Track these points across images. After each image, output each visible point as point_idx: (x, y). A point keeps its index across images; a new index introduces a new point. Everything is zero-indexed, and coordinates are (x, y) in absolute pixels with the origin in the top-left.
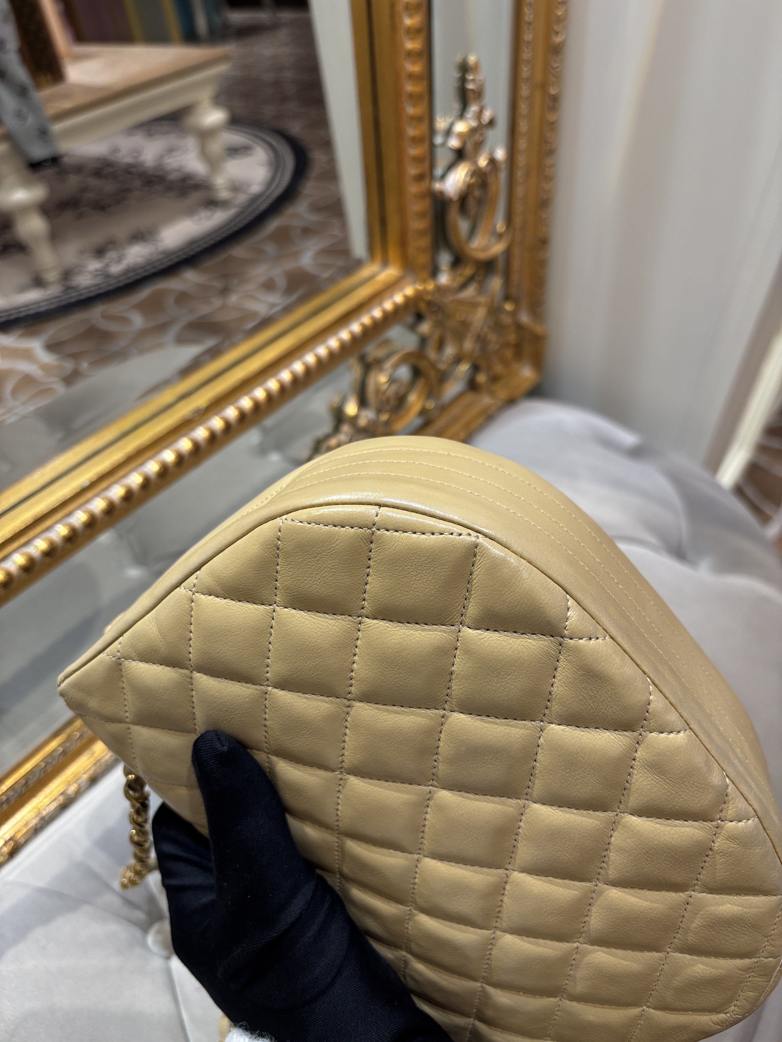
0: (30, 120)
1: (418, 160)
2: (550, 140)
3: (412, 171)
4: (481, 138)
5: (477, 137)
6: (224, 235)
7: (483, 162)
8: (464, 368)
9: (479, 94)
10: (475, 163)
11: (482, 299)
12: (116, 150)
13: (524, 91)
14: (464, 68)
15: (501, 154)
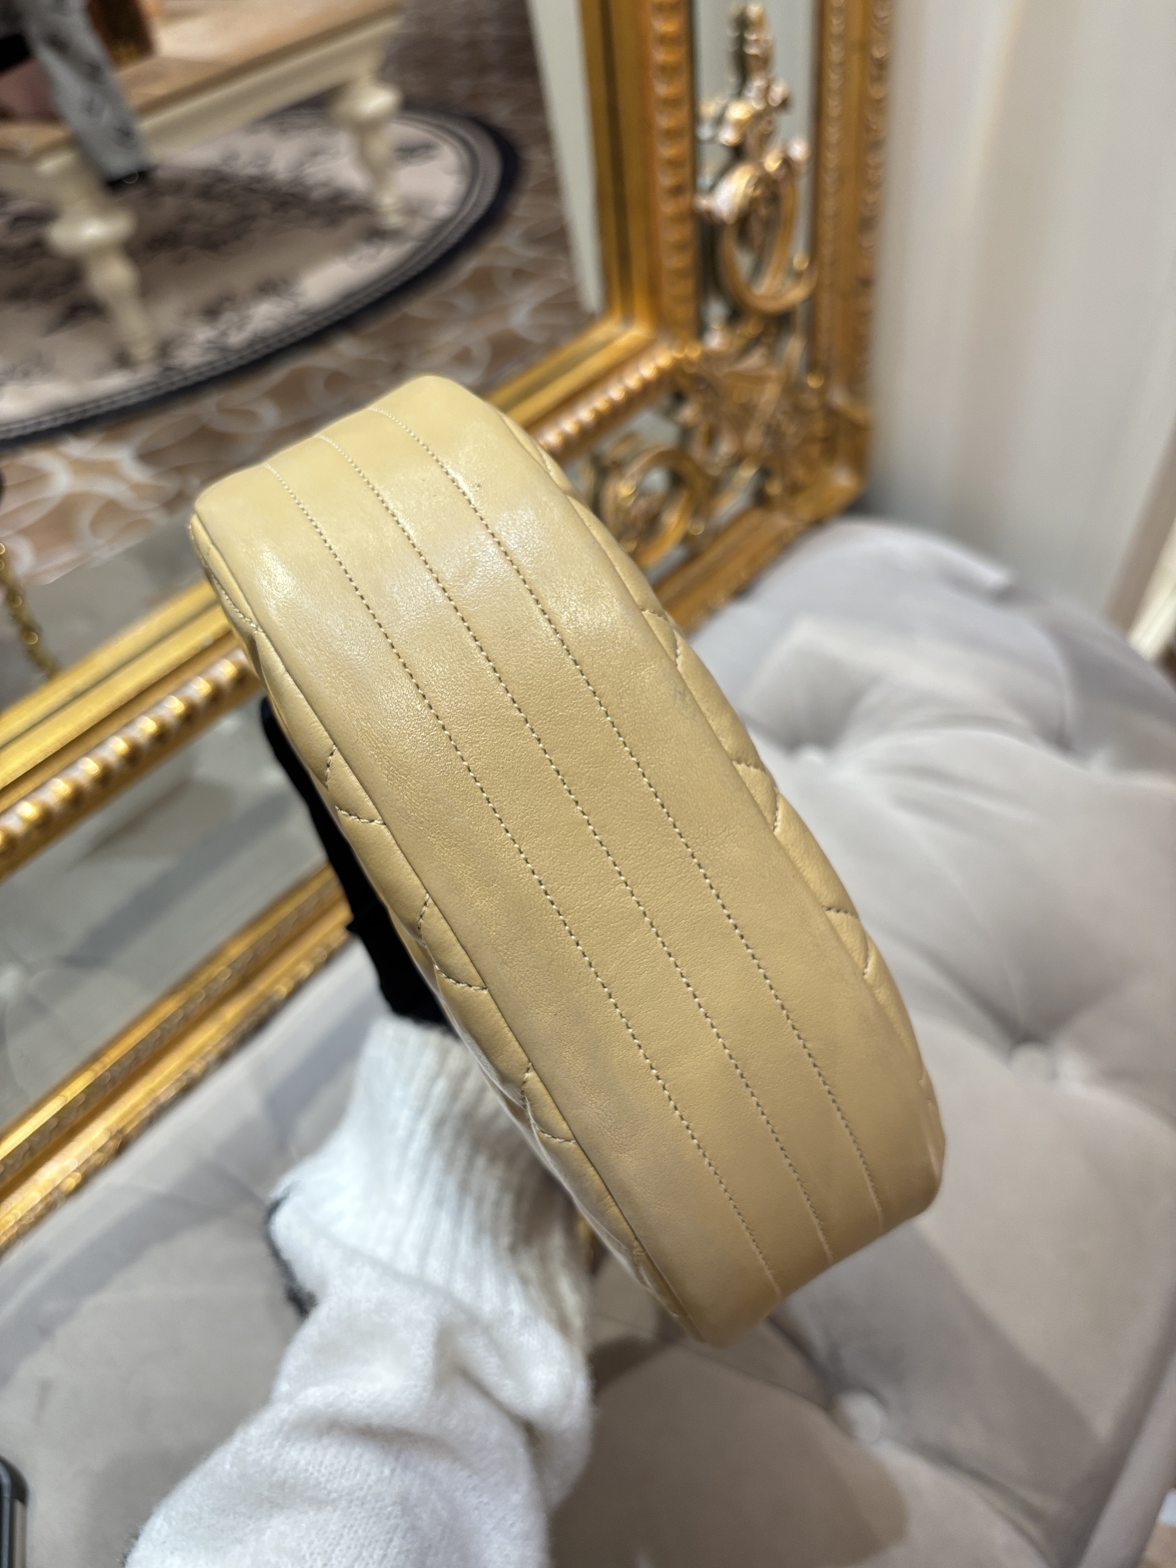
0: (107, 116)
1: (674, 164)
2: (874, 128)
3: (666, 180)
4: (770, 129)
5: (763, 126)
6: (396, 284)
7: (772, 163)
8: (747, 474)
9: (765, 61)
10: (761, 166)
11: (773, 372)
12: (232, 157)
13: (835, 53)
14: (743, 24)
15: (801, 150)
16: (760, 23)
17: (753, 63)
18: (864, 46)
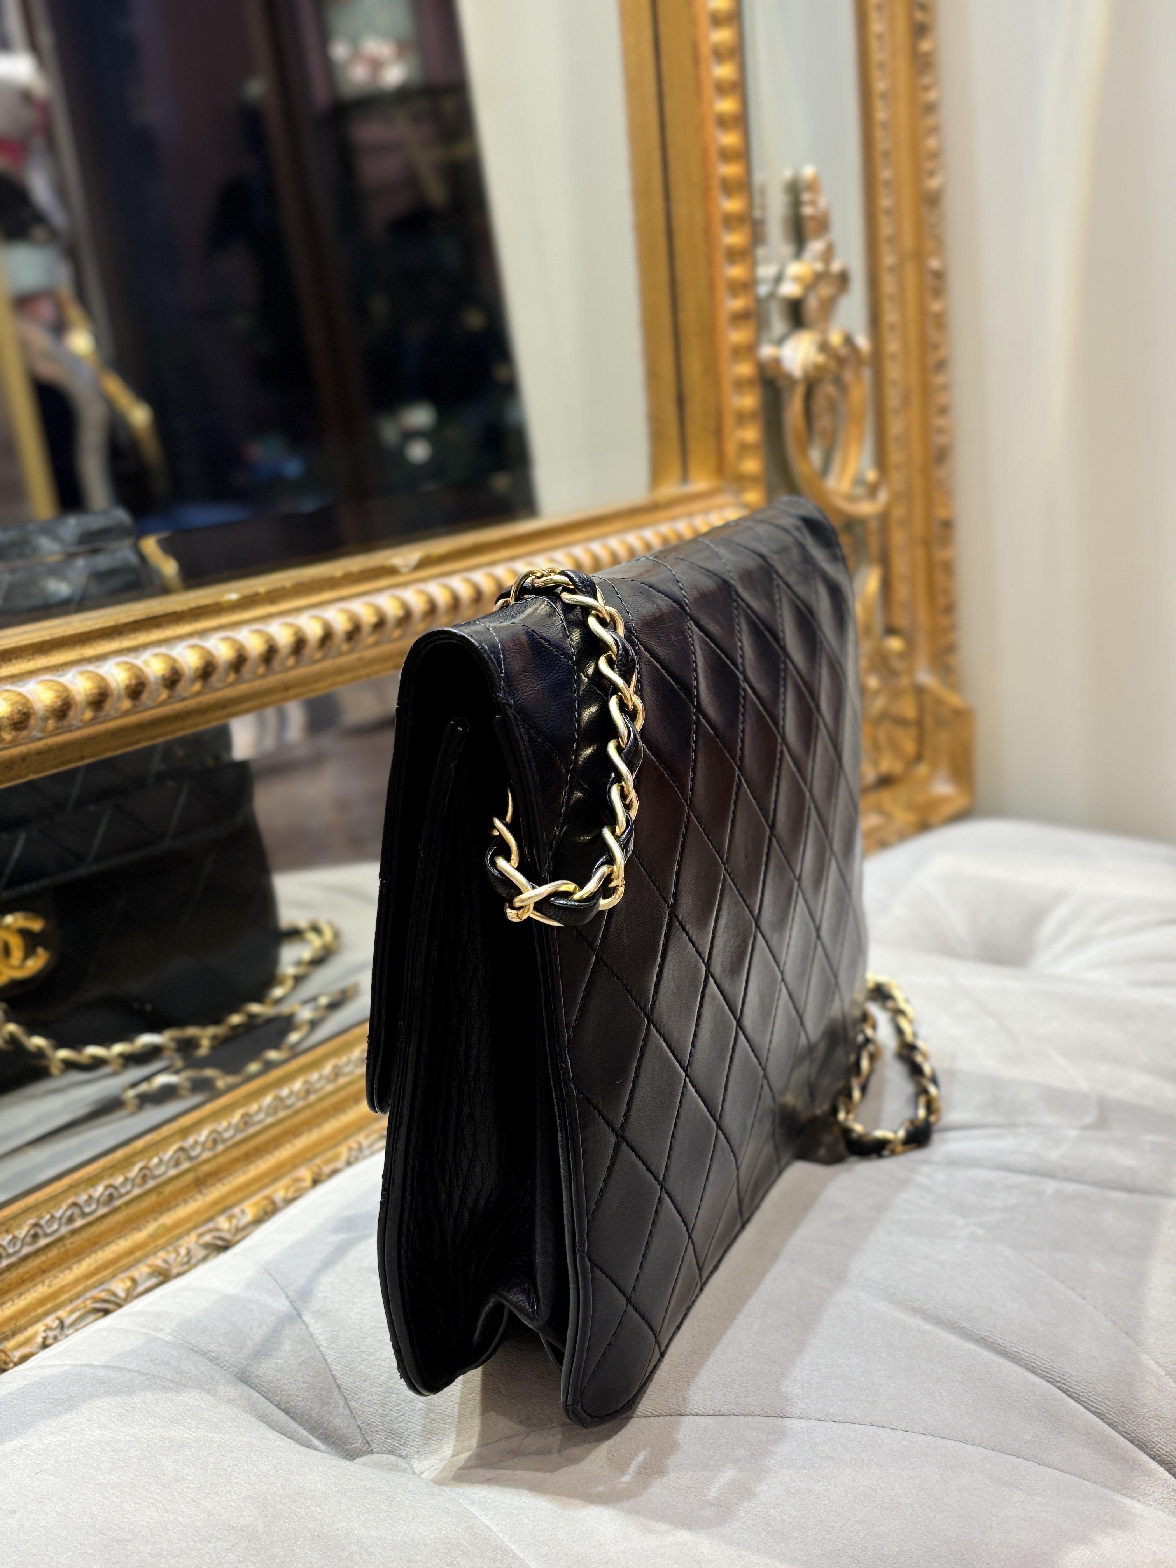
1: (738, 288)
5: (823, 290)
9: (822, 224)
10: (824, 337)
13: (888, 258)
14: (796, 188)
15: (863, 342)
16: (813, 186)
17: (810, 226)
18: (919, 256)
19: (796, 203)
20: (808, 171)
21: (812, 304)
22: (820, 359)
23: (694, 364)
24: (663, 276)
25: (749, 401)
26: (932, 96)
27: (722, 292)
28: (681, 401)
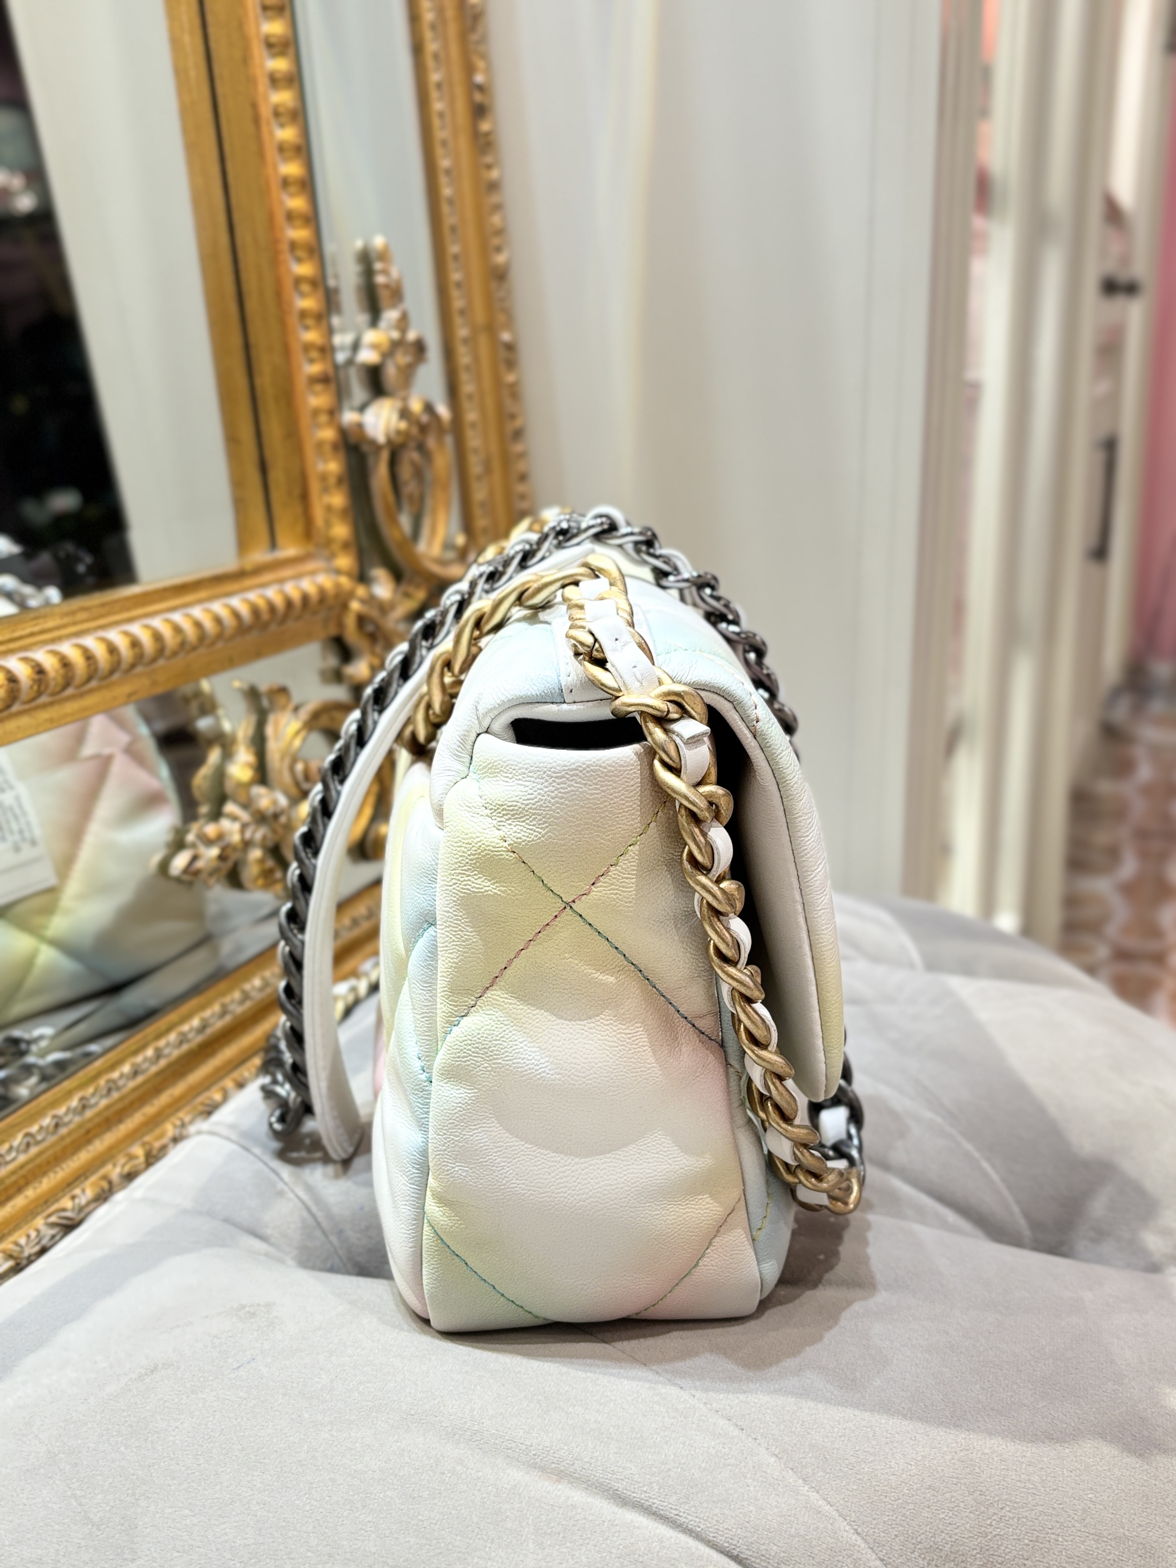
2: (513, 413)
5: (402, 358)
7: (416, 406)
9: (396, 293)
10: (404, 405)
13: (462, 330)
14: (368, 257)
15: (443, 411)
16: (384, 256)
17: (384, 296)
18: (491, 329)
19: (368, 273)
20: (379, 241)
21: (391, 372)
22: (403, 425)
23: (274, 430)
24: (235, 340)
25: (333, 466)
26: (494, 174)
27: (298, 356)
28: (263, 468)
